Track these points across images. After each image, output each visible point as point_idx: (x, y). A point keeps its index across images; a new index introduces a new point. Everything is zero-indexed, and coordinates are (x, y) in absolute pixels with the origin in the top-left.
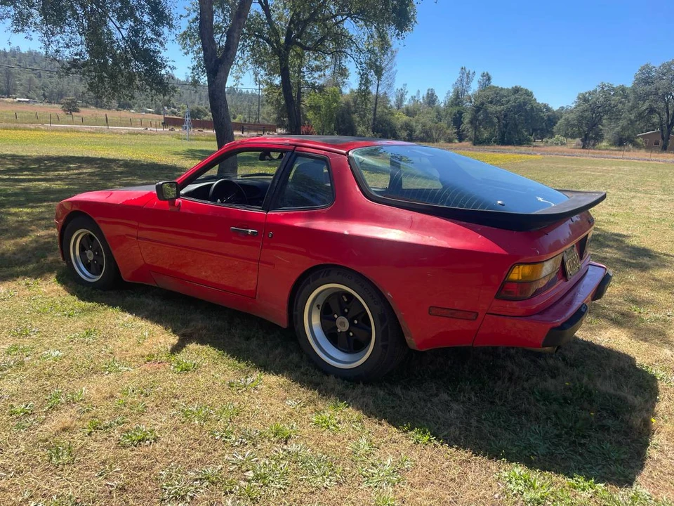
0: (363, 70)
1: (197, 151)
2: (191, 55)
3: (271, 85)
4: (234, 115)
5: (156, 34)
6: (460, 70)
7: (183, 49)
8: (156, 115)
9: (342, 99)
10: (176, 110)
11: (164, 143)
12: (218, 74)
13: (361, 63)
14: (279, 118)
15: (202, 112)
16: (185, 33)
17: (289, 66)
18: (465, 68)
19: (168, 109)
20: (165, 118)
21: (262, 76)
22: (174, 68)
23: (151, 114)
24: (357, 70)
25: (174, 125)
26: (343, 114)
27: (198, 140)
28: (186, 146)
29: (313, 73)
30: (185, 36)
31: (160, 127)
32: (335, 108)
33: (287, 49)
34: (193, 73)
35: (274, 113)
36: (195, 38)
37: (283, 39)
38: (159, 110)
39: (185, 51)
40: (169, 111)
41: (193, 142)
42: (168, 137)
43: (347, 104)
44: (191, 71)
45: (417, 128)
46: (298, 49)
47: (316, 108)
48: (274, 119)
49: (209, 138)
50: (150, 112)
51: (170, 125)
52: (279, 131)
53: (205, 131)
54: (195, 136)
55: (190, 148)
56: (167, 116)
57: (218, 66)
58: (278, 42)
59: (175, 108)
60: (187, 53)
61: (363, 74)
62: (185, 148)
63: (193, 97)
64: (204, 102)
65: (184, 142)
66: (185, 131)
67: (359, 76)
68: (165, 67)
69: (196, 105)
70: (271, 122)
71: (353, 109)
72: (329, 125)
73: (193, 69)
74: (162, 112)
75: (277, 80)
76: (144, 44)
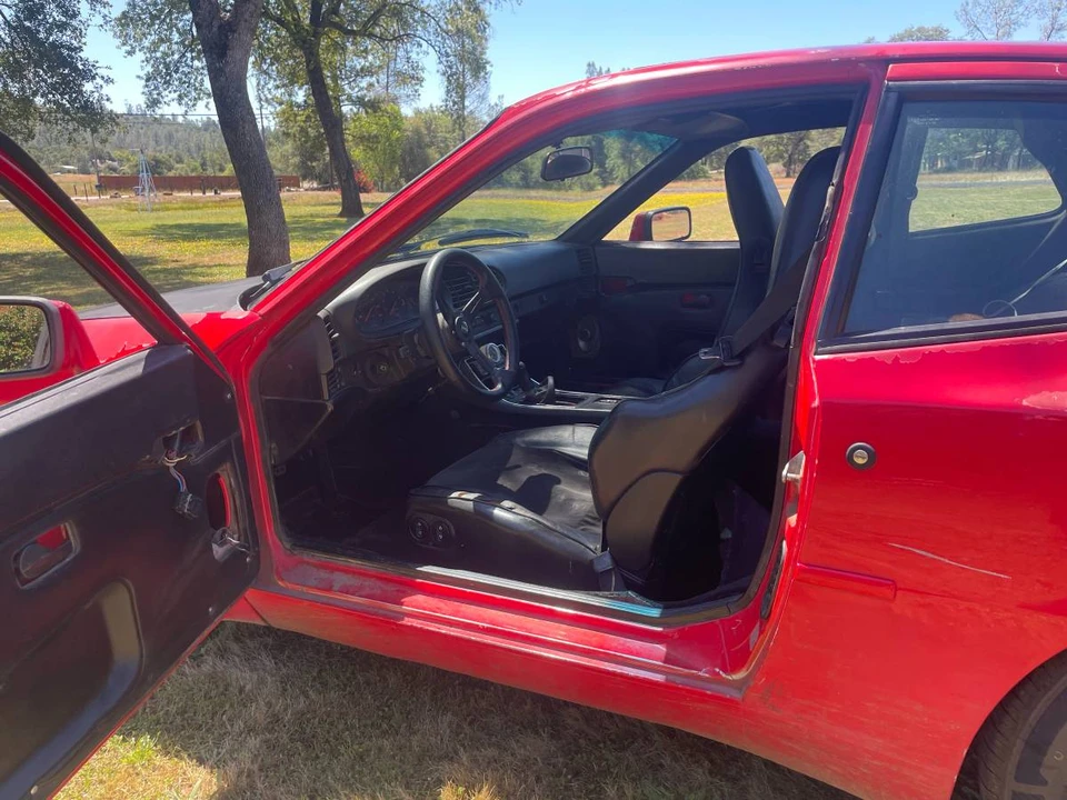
0: (451, 68)
1: (171, 227)
2: (140, 56)
3: (291, 105)
4: (221, 165)
5: (65, 13)
6: (586, 68)
7: (124, 44)
8: (81, 176)
9: (406, 125)
10: (116, 164)
11: (107, 218)
12: (229, 53)
13: (448, 55)
14: (303, 162)
15: (164, 163)
16: (124, 15)
17: (323, 65)
18: (593, 65)
19: (102, 163)
20: (100, 178)
21: (269, 90)
22: (109, 81)
23: (71, 175)
24: (442, 68)
25: (118, 188)
26: (411, 149)
27: (168, 209)
28: (150, 220)
29: (359, 79)
30: (125, 20)
31: (94, 194)
32: (398, 139)
33: (317, 35)
34: (147, 86)
35: (294, 155)
36: (143, 25)
37: (306, 19)
38: (85, 166)
39: (129, 48)
40: (103, 166)
41: (161, 214)
42: (110, 208)
43: (417, 131)
44: (143, 82)
45: (535, 167)
46: (335, 35)
47: (367, 140)
48: (295, 165)
49: (185, 205)
50: (69, 171)
51: (111, 189)
52: (306, 185)
53: (176, 194)
54: (160, 203)
55: (160, 223)
56: (102, 174)
57: (227, 37)
58: (297, 22)
59: (113, 160)
60: (130, 53)
61: (451, 75)
62: (150, 224)
63: (143, 140)
64: (163, 147)
65: (145, 214)
66: (140, 198)
67: (445, 79)
68: (94, 78)
69: (150, 152)
70: (291, 172)
71: (427, 140)
72: (391, 169)
73: (147, 80)
74: (92, 169)
75: (300, 95)
76: (49, 32)
